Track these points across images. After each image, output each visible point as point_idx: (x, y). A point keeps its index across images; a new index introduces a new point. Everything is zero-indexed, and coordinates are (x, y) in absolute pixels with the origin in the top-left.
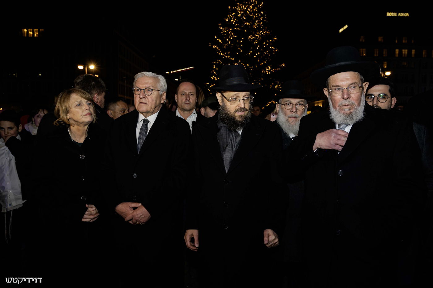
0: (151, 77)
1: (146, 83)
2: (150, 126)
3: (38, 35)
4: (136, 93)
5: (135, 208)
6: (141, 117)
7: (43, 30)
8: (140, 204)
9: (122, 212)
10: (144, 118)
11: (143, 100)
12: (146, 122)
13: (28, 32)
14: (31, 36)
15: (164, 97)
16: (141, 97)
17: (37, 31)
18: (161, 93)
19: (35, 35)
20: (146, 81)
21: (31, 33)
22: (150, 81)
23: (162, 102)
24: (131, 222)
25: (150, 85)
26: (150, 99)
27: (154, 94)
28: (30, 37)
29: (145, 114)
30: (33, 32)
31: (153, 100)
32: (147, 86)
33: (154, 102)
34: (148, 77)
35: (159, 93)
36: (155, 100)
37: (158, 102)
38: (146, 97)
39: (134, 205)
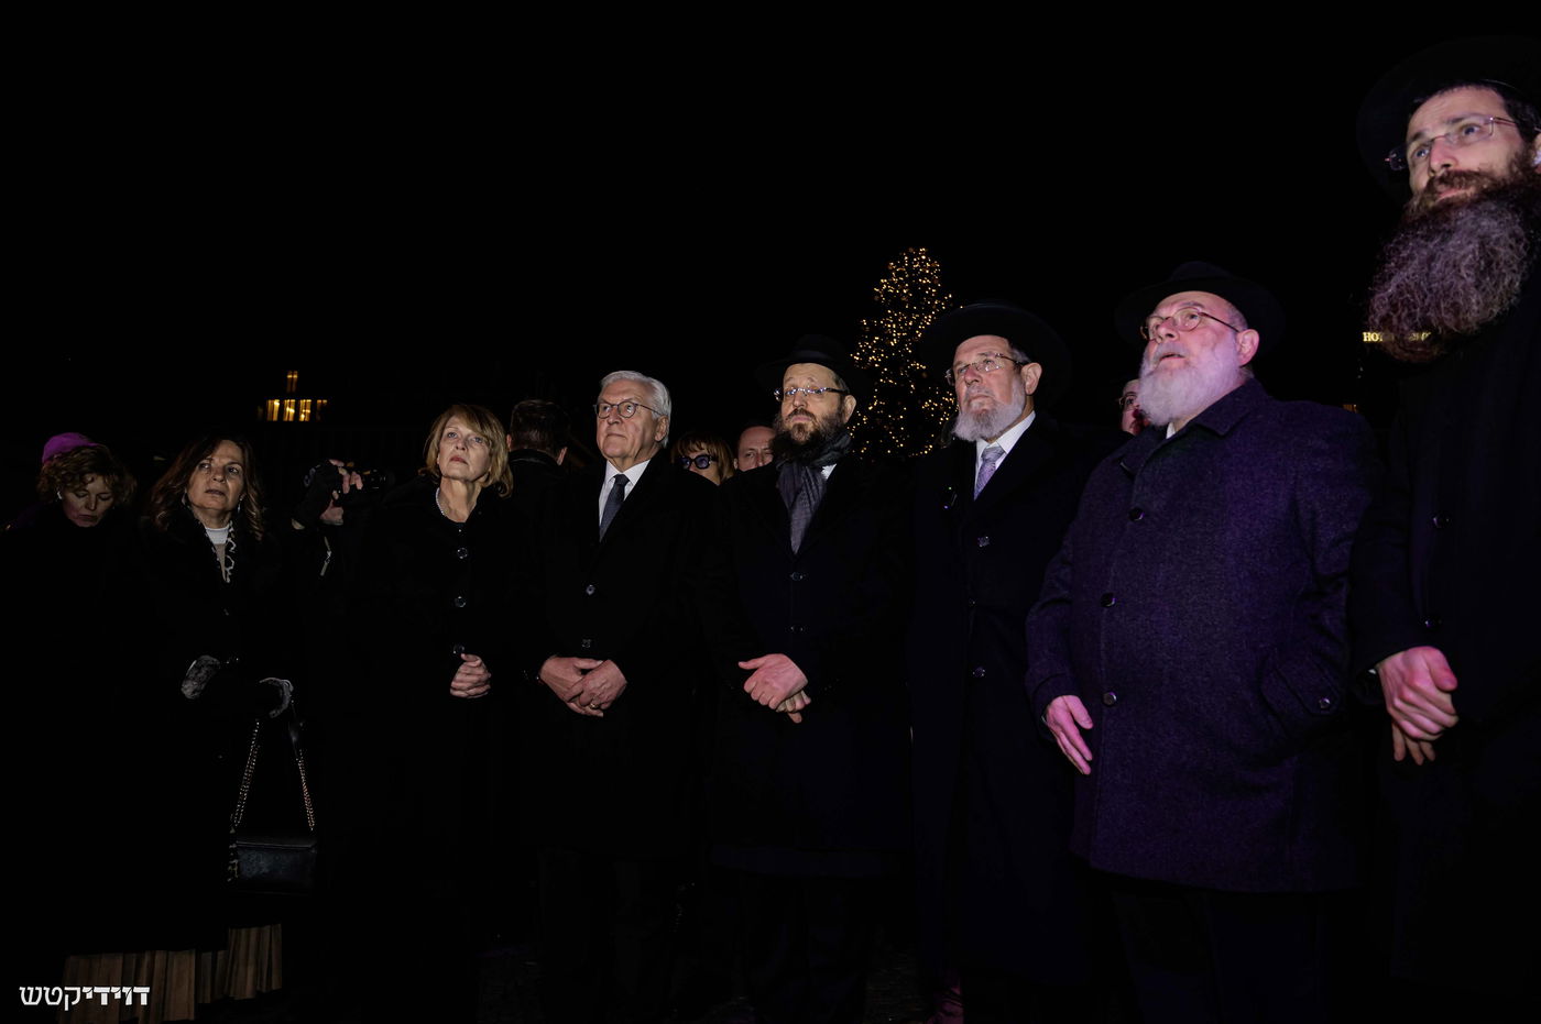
0: (635, 381)
1: (624, 392)
2: (628, 489)
3: (311, 415)
4: (602, 414)
5: (584, 672)
6: (612, 471)
7: (325, 401)
8: (600, 662)
9: (556, 677)
10: (618, 472)
11: (615, 430)
12: (621, 481)
13: (282, 408)
14: (291, 419)
15: (664, 427)
16: (611, 420)
17: (309, 406)
18: (655, 416)
19: (303, 416)
20: (625, 388)
21: (291, 411)
22: (635, 388)
23: (659, 437)
24: (573, 705)
25: (633, 396)
26: (631, 429)
27: (639, 416)
28: (288, 422)
29: (617, 460)
30: (297, 408)
31: (637, 429)
32: (625, 398)
33: (640, 432)
34: (629, 380)
35: (651, 416)
36: (641, 428)
37: (648, 435)
38: (622, 422)
39: (584, 664)
